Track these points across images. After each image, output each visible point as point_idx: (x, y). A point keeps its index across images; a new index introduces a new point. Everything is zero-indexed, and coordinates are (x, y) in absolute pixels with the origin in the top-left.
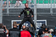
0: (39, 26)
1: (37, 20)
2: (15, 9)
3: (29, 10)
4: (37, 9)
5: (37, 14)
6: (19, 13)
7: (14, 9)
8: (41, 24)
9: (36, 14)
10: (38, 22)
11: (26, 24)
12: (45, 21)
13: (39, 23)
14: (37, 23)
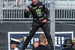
0: (59, 43)
1: (56, 31)
2: (15, 10)
3: (40, 7)
4: (56, 10)
5: (56, 20)
6: (22, 18)
7: (13, 10)
8: (63, 39)
9: (54, 21)
10: (57, 35)
11: (35, 39)
12: (71, 34)
13: (59, 38)
14: (56, 38)
